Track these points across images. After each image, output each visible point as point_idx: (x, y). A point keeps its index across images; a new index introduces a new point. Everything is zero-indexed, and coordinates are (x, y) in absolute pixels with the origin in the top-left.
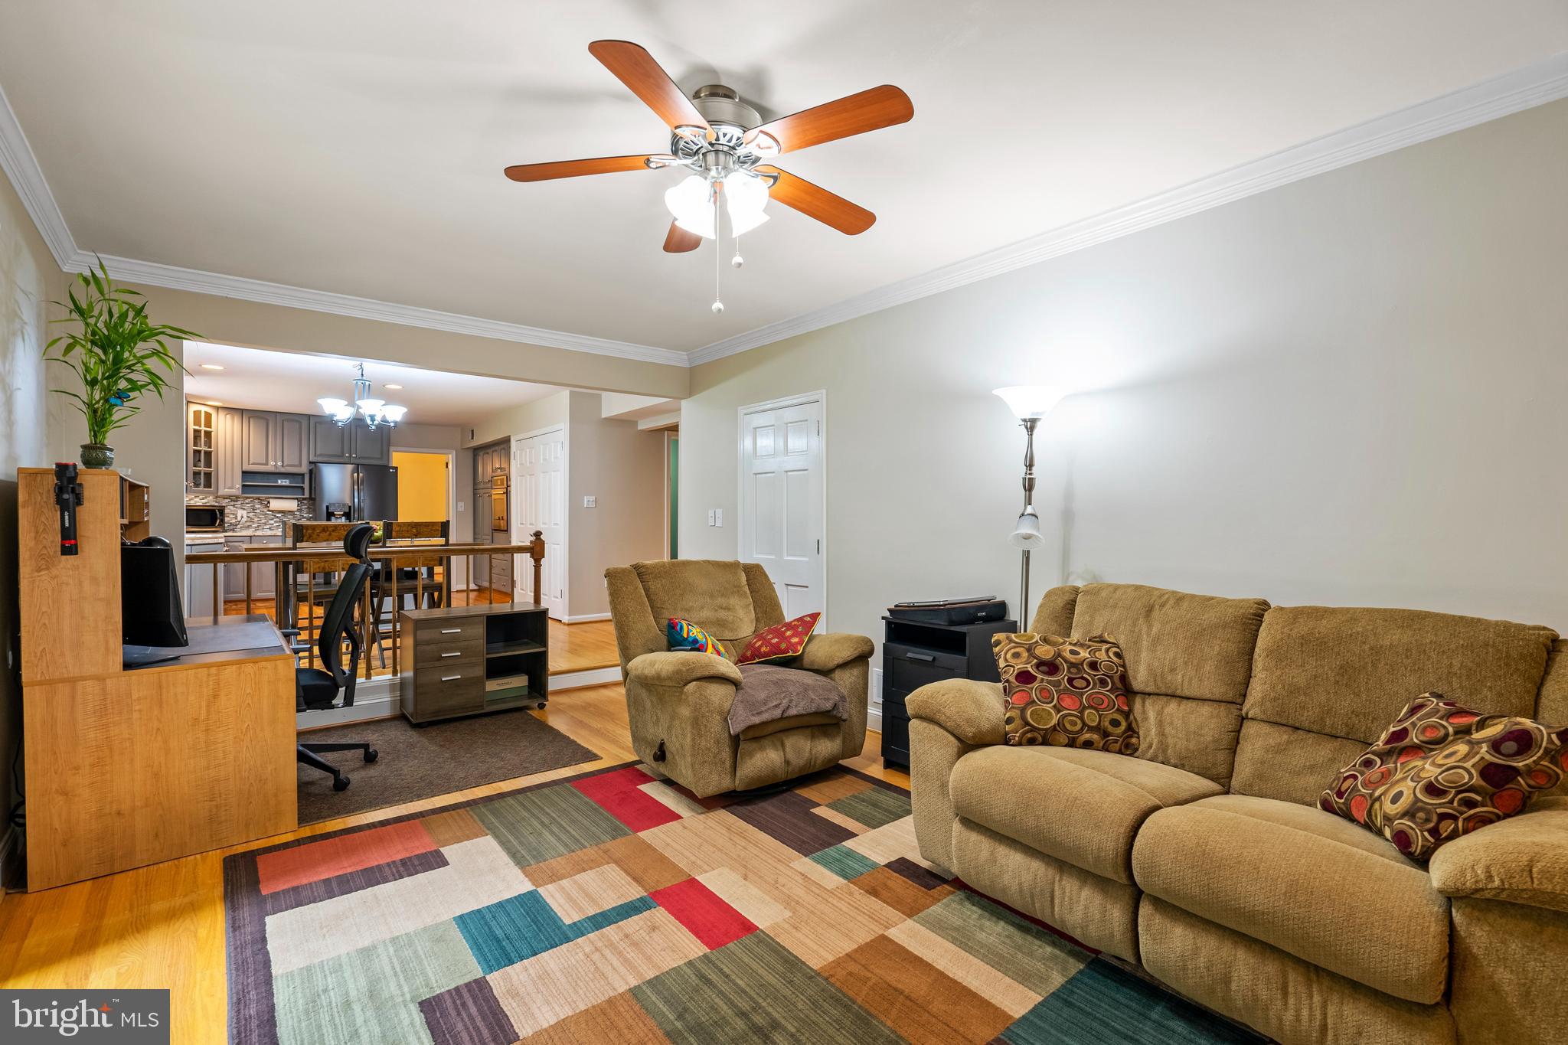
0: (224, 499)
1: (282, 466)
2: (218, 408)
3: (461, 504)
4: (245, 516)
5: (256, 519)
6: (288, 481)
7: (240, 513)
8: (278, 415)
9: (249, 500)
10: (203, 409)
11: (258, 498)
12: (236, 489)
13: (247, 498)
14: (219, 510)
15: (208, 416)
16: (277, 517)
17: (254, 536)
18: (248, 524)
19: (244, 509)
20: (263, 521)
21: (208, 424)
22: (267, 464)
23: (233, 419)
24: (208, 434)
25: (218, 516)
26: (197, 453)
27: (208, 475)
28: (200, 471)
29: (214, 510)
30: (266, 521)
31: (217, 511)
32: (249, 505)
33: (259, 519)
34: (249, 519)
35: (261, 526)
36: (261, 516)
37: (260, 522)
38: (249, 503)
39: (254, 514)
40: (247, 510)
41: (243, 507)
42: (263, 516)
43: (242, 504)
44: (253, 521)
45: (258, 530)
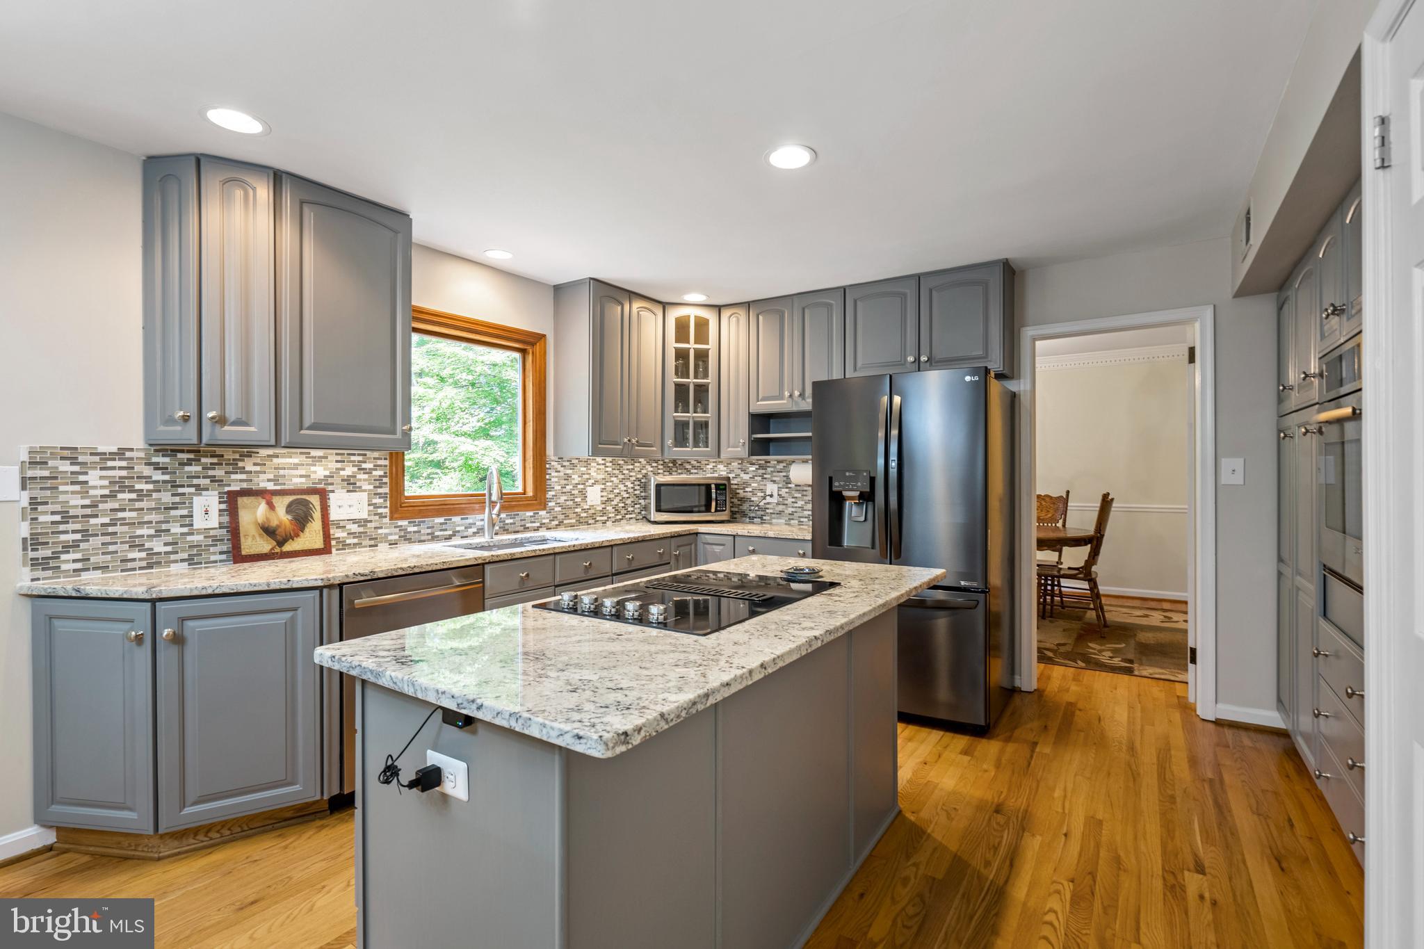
2: (719, 308)
3: (1236, 464)
4: (775, 494)
5: (791, 500)
7: (771, 488)
8: (795, 298)
10: (693, 313)
13: (779, 462)
14: (717, 486)
15: (702, 325)
18: (781, 508)
19: (774, 482)
21: (702, 335)
23: (738, 322)
24: (702, 356)
25: (714, 495)
26: (682, 391)
27: (702, 426)
28: (689, 417)
29: (708, 487)
30: (803, 503)
31: (713, 486)
32: (781, 474)
33: (793, 500)
34: (781, 499)
35: (796, 512)
36: (796, 495)
37: (796, 505)
38: (781, 472)
39: (787, 490)
40: (778, 483)
41: (774, 479)
42: (800, 495)
43: (775, 474)
44: (786, 502)
45: (793, 519)
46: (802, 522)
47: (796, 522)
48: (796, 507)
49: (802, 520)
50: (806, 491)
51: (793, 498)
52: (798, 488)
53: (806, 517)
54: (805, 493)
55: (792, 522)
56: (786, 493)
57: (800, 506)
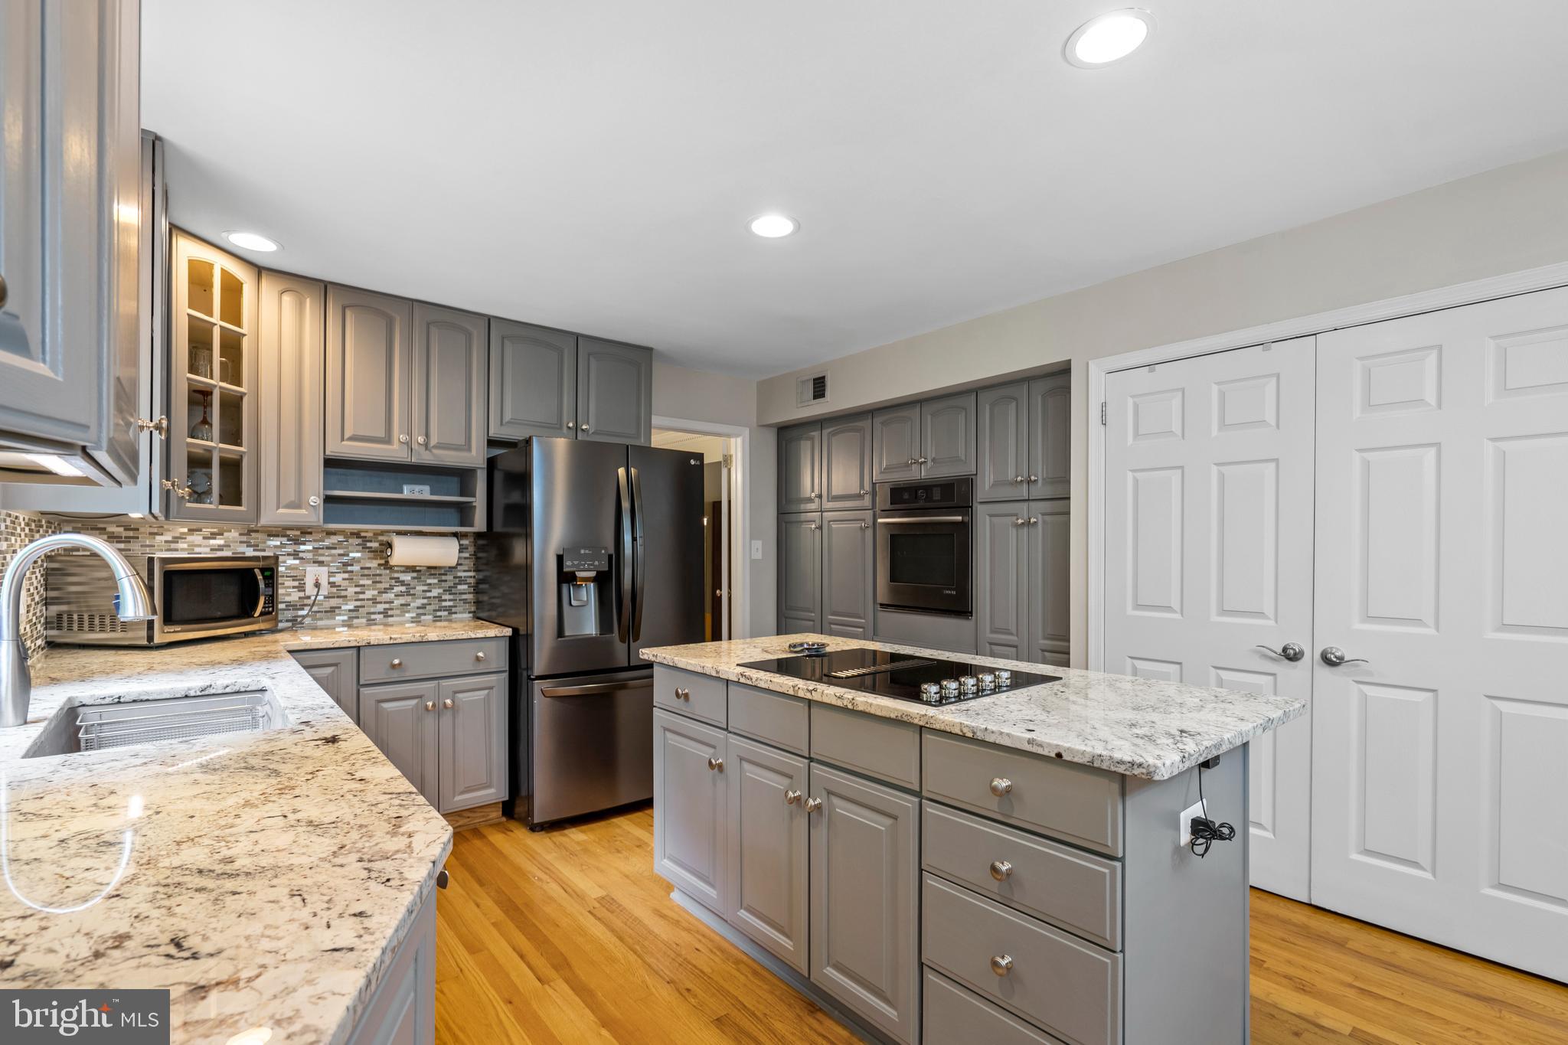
0: (269, 535)
1: (426, 445)
2: (259, 270)
3: (758, 544)
4: (324, 582)
5: (352, 590)
6: (427, 488)
7: (312, 572)
8: (418, 308)
9: (334, 539)
10: (221, 263)
11: (357, 534)
12: (311, 509)
13: (332, 533)
14: (263, 570)
15: (232, 290)
16: (403, 583)
17: (369, 645)
18: (334, 602)
19: (321, 563)
20: (369, 594)
22: (387, 440)
23: (300, 306)
24: (232, 347)
25: (262, 585)
26: (200, 397)
27: (232, 468)
28: (209, 450)
29: (249, 572)
30: (376, 592)
31: (257, 571)
32: (334, 552)
33: (358, 589)
34: (334, 590)
35: (364, 607)
36: (362, 582)
37: (361, 596)
38: (335, 548)
39: (346, 576)
40: (329, 566)
41: (321, 559)
42: (369, 582)
43: (320, 551)
44: (343, 593)
45: (358, 618)
46: (374, 620)
47: (364, 621)
48: (363, 600)
49: (373, 617)
50: (380, 575)
51: (356, 586)
52: (366, 572)
53: (379, 613)
54: (378, 579)
55: (355, 621)
56: (344, 579)
57: (370, 597)
